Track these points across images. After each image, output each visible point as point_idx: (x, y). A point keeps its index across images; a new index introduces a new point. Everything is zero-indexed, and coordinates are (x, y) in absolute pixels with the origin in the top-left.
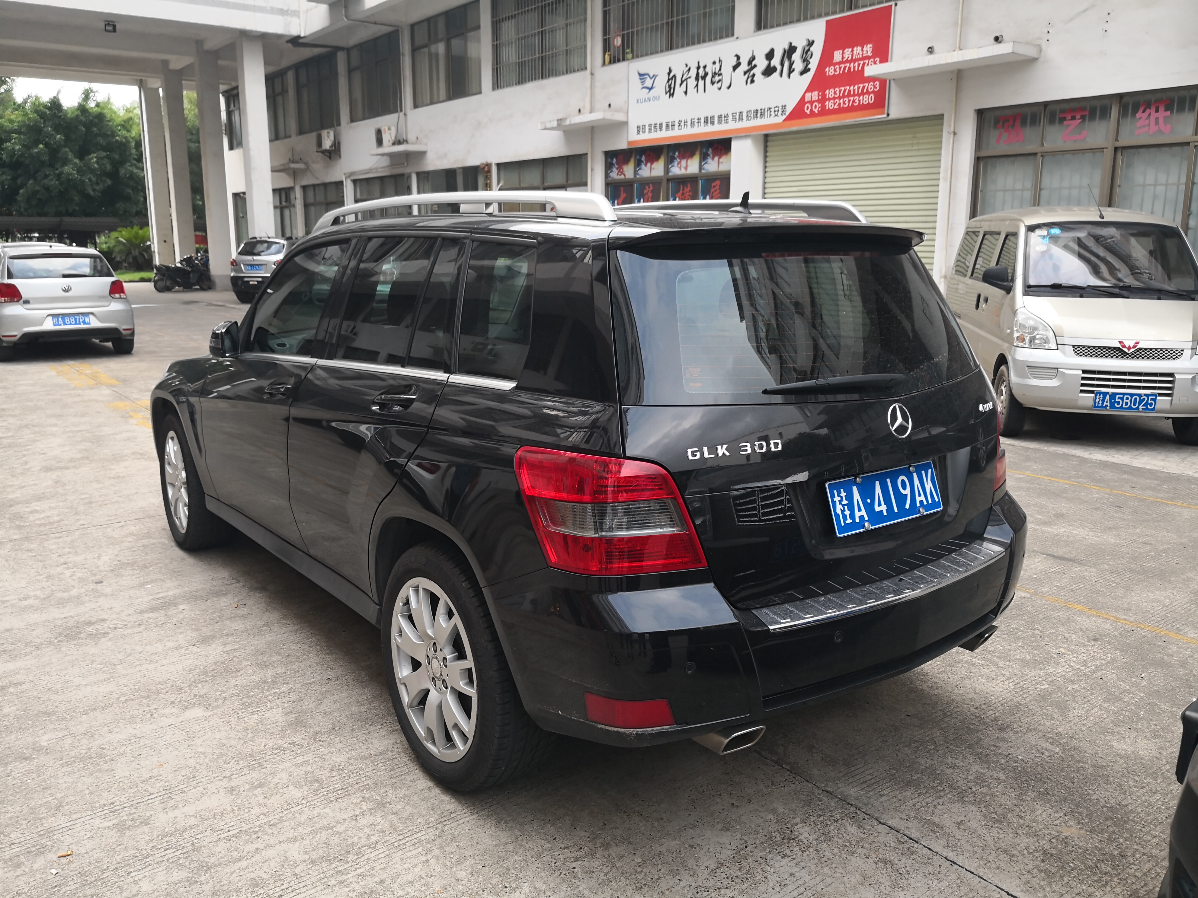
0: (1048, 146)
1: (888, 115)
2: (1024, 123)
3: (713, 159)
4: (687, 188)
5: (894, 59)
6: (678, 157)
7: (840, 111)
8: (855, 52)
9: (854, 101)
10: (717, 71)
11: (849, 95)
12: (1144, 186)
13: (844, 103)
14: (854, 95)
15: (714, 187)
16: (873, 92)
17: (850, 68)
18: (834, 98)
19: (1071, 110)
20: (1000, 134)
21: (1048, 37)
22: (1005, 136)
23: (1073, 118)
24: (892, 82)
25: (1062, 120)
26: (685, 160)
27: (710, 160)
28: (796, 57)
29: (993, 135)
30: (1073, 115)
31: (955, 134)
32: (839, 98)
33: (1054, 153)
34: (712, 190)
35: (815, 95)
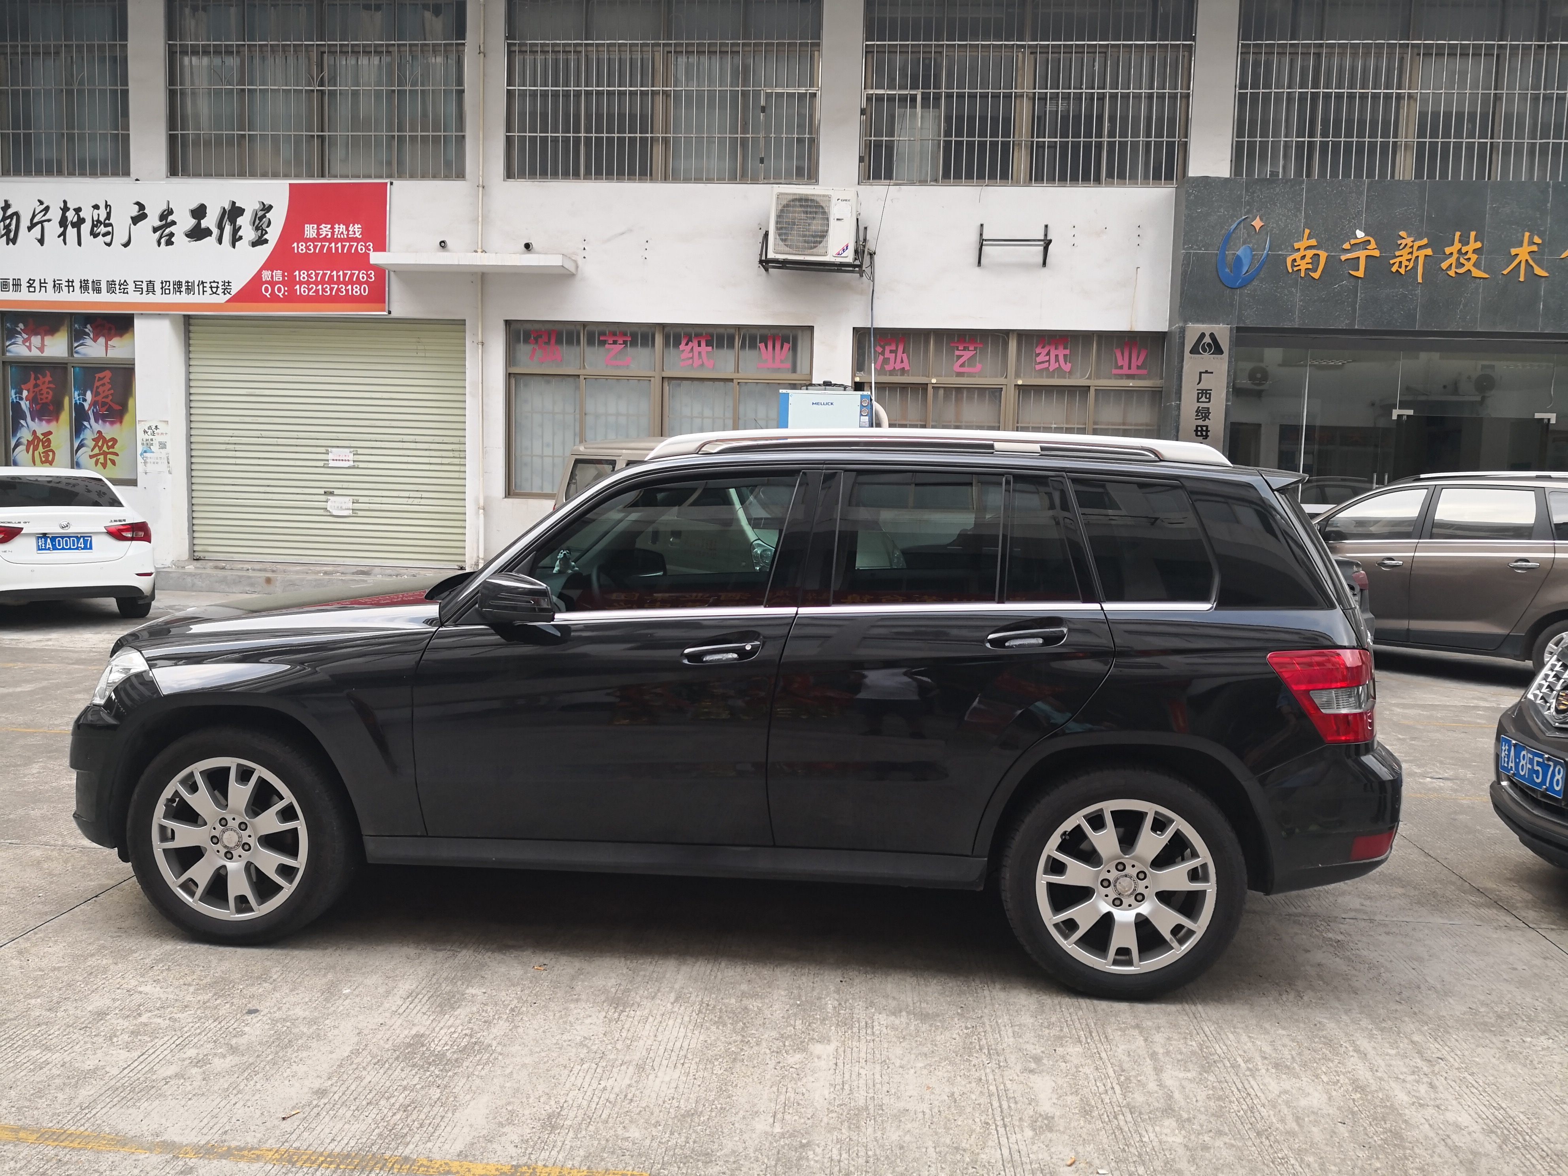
0: (589, 370)
1: (390, 312)
2: (559, 341)
3: (95, 340)
4: (44, 376)
5: (392, 248)
6: (24, 331)
7: (318, 299)
8: (336, 230)
9: (338, 290)
10: (102, 219)
11: (331, 281)
12: (692, 418)
13: (324, 290)
14: (338, 282)
15: (100, 379)
16: (366, 282)
17: (330, 249)
18: (308, 283)
19: (613, 334)
20: (534, 350)
21: (585, 254)
22: (539, 353)
23: (615, 342)
24: (392, 274)
25: (602, 343)
26: (39, 337)
27: (88, 341)
28: (244, 222)
29: (524, 350)
30: (615, 339)
31: (483, 344)
32: (316, 283)
33: (597, 377)
34: (97, 384)
35: (278, 275)
